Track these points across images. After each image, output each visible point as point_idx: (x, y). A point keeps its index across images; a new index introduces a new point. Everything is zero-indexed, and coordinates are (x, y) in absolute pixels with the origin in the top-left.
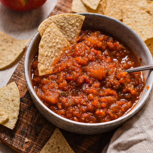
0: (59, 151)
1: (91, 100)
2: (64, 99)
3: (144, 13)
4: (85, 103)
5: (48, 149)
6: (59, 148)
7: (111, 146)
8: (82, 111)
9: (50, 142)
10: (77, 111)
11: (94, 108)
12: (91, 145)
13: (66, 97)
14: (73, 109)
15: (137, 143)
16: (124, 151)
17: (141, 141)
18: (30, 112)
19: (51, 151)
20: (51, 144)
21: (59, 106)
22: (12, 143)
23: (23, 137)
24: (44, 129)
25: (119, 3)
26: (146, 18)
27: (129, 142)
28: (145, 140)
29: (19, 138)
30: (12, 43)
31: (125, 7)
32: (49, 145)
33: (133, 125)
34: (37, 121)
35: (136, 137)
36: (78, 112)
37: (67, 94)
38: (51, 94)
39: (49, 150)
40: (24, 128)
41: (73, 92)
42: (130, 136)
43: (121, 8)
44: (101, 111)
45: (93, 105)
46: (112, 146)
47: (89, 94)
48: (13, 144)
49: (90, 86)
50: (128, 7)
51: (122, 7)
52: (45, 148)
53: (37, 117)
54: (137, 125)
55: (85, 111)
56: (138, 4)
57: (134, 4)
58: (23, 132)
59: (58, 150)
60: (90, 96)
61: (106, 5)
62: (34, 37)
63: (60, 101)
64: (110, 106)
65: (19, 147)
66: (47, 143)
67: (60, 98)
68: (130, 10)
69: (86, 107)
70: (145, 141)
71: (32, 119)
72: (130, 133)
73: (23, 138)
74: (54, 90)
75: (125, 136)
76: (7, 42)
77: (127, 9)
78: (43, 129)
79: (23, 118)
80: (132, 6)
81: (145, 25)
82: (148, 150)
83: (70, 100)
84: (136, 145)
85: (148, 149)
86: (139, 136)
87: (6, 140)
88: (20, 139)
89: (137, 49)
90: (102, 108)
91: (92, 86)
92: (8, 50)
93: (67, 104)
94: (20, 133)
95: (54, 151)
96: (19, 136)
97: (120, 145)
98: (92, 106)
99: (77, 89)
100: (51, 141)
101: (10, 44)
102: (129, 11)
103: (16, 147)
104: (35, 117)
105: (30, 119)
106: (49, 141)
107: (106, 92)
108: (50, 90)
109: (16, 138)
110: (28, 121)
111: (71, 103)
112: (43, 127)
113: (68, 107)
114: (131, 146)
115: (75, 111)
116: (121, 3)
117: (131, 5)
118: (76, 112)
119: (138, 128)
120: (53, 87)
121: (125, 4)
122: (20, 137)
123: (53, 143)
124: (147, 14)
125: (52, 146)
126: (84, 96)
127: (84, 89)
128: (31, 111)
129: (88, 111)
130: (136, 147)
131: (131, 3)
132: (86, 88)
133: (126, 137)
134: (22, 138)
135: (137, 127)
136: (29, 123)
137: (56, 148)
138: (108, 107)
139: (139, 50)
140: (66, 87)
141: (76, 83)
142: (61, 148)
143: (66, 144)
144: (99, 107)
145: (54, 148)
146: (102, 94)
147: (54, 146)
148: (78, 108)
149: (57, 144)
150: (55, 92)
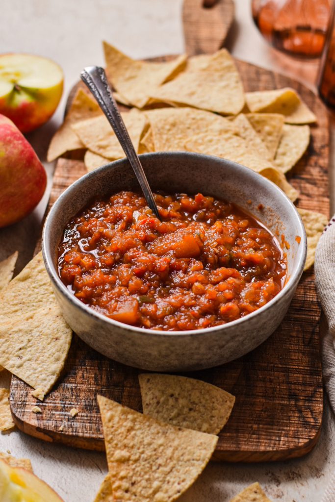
1: (202, 293)
2: (150, 308)
3: (230, 138)
4: (193, 301)
5: (155, 411)
6: (172, 395)
8: (194, 315)
9: (147, 402)
10: (185, 319)
11: (214, 304)
13: (152, 302)
14: (176, 318)
18: (86, 369)
19: (163, 409)
20: (151, 402)
21: (146, 321)
22: (75, 432)
23: (93, 415)
24: (128, 389)
25: (175, 138)
26: (236, 144)
29: (86, 418)
31: (189, 139)
32: (150, 406)
34: (107, 379)
36: (187, 320)
37: (151, 299)
38: (122, 305)
39: (158, 412)
40: (87, 399)
41: (160, 291)
43: (182, 145)
44: (230, 304)
45: (210, 298)
47: (193, 284)
48: (78, 432)
49: (186, 272)
50: (195, 138)
51: (184, 141)
53: (104, 372)
55: (198, 314)
56: (210, 127)
57: (204, 130)
58: (89, 405)
59: (174, 399)
60: (197, 288)
61: (153, 144)
63: (145, 314)
64: (239, 294)
65: (93, 433)
67: (142, 307)
68: (200, 141)
69: (198, 308)
71: (96, 379)
73: (94, 417)
74: (123, 298)
77: (196, 142)
79: (78, 383)
80: (201, 135)
81: (242, 155)
83: (162, 304)
87: (61, 431)
88: (88, 420)
89: (247, 192)
90: (229, 300)
91: (189, 271)
93: (159, 313)
94: (83, 409)
95: (167, 407)
96: (84, 416)
98: (208, 302)
99: (164, 286)
102: (201, 144)
103: (87, 435)
104: (101, 374)
105: (92, 381)
106: (145, 401)
107: (220, 274)
108: (117, 301)
109: (80, 421)
110: (90, 384)
111: (166, 310)
112: (123, 386)
113: (163, 318)
115: (180, 320)
116: (180, 136)
117: (198, 134)
118: (183, 321)
120: (120, 294)
121: (186, 136)
122: (87, 416)
124: (236, 138)
125: (158, 403)
126: (185, 292)
127: (177, 280)
128: (88, 367)
129: (203, 314)
131: (197, 131)
132: (181, 278)
134: (91, 417)
136: (93, 387)
137: (168, 400)
138: (237, 296)
139: (250, 191)
140: (144, 286)
141: (157, 274)
142: (176, 393)
143: (180, 381)
144: (222, 299)
145: (164, 403)
146: (214, 278)
147: (162, 399)
148: (183, 314)
149: (163, 392)
150: (127, 300)
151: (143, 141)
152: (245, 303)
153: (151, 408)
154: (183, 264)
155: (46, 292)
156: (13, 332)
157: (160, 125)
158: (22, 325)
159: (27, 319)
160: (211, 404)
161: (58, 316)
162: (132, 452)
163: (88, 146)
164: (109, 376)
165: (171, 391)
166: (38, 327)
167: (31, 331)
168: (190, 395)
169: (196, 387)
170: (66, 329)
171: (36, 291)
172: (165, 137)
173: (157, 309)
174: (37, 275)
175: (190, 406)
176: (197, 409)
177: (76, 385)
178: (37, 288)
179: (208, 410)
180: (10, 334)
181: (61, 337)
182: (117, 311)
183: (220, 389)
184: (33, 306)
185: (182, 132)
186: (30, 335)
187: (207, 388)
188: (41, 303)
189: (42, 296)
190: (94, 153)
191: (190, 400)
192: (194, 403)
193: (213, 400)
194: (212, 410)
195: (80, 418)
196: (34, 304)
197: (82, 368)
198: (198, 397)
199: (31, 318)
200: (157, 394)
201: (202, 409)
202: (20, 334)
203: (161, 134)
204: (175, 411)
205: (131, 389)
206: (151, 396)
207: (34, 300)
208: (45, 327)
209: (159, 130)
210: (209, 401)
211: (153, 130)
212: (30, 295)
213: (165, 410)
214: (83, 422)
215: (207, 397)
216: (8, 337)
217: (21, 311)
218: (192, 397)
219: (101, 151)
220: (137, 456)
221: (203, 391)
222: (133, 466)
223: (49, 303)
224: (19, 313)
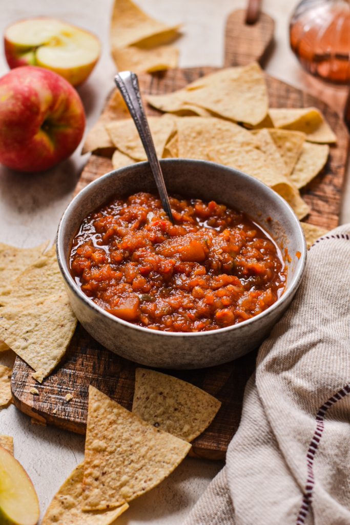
0: (165, 398)
1: (201, 297)
2: (150, 306)
3: (250, 151)
4: (191, 304)
5: (144, 406)
6: (161, 393)
7: (261, 367)
8: (190, 317)
9: (138, 396)
10: (181, 320)
11: (210, 309)
12: (220, 388)
13: (152, 301)
14: (173, 319)
15: (308, 351)
16: (287, 372)
17: (313, 345)
18: (86, 357)
19: (151, 405)
20: (142, 396)
21: (145, 319)
22: (68, 416)
25: (199, 145)
26: (255, 157)
27: (292, 352)
28: (320, 341)
29: (79, 404)
30: (15, 256)
31: (211, 148)
32: (140, 400)
33: (290, 323)
34: (105, 368)
35: (303, 341)
36: (183, 321)
37: (152, 298)
38: (124, 301)
39: (146, 407)
40: (83, 386)
41: (161, 292)
42: (291, 342)
43: (205, 153)
44: (226, 310)
45: (207, 302)
46: (263, 366)
47: (193, 287)
48: (70, 417)
49: (189, 275)
50: (218, 147)
51: (207, 150)
52: (137, 408)
53: (103, 362)
54: (297, 320)
55: (194, 317)
56: (235, 139)
57: (228, 140)
58: (84, 392)
59: (162, 397)
60: (196, 291)
61: (178, 150)
62: (64, 216)
63: (144, 311)
64: (236, 301)
66: (135, 399)
67: (142, 305)
68: (222, 151)
69: (195, 311)
70: (321, 344)
71: (94, 367)
72: (290, 336)
74: (126, 294)
75: (282, 344)
76: (5, 256)
77: (218, 152)
78: (121, 380)
79: (76, 370)
80: (225, 145)
81: (260, 168)
82: (332, 357)
83: (162, 304)
84: (307, 354)
85: (331, 355)
86: (307, 338)
87: (54, 414)
88: (81, 406)
89: (258, 204)
90: (226, 306)
91: (192, 275)
92: (10, 269)
93: (157, 312)
94: (77, 395)
95: (155, 404)
96: (77, 402)
97: (276, 360)
98: (206, 306)
99: (166, 286)
100: (139, 393)
101: (11, 258)
102: (223, 154)
103: (78, 420)
104: (99, 363)
105: (90, 369)
106: (137, 395)
108: (120, 297)
109: (73, 406)
110: (88, 372)
111: (164, 310)
112: (119, 377)
113: (161, 317)
114: (298, 359)
115: (176, 321)
116: (204, 144)
117: (221, 144)
118: (179, 322)
119: (301, 326)
120: (123, 291)
121: (210, 145)
122: (80, 402)
123: (147, 393)
124: (256, 151)
125: (148, 398)
126: (185, 294)
127: (179, 282)
128: (88, 356)
129: (200, 317)
130: (307, 358)
131: (221, 141)
132: (183, 281)
133: (284, 345)
134: (84, 403)
135: (298, 325)
136: (90, 375)
137: (157, 397)
138: (234, 303)
139: (261, 204)
140: (147, 285)
141: (161, 275)
142: (166, 391)
143: (171, 381)
144: (219, 304)
145: (152, 400)
146: (215, 284)
147: (152, 396)
148: (180, 316)
149: (154, 389)
150: (129, 297)
151: (168, 146)
152: (240, 311)
153: (140, 402)
154: (187, 267)
155: (59, 280)
156: (23, 315)
157: (187, 132)
158: (32, 309)
159: (38, 304)
160: (196, 408)
161: (66, 305)
162: (109, 444)
163: (118, 146)
164: (107, 366)
165: (161, 389)
166: (46, 312)
167: (40, 316)
168: (177, 396)
169: (184, 389)
170: (72, 317)
171: (50, 278)
172: (190, 144)
173: (156, 308)
174: (52, 264)
175: (176, 406)
176: (182, 410)
177: (74, 372)
178: (52, 276)
179: (192, 412)
180: (20, 317)
181: (66, 324)
182: (118, 306)
183: (208, 394)
184: (46, 292)
185: (207, 140)
186: (38, 320)
187: (195, 391)
188: (53, 290)
189: (55, 283)
190: (122, 153)
191: (177, 400)
192: (180, 404)
193: (199, 403)
194: (197, 413)
195: (73, 403)
196: (47, 290)
197: (82, 356)
198: (185, 399)
199: (42, 303)
200: (149, 389)
201: (187, 411)
202: (29, 318)
203: (186, 141)
204: (162, 409)
205: (126, 380)
206: (143, 391)
207: (47, 287)
208: (53, 314)
209: (185, 137)
210: (194, 404)
211: (179, 136)
212: (44, 282)
213: (152, 407)
214: (76, 408)
215: (193, 400)
216: (18, 319)
217: (33, 296)
218: (179, 398)
219: (129, 152)
220: (113, 449)
221: (190, 393)
222: (108, 458)
223: (60, 291)
224: (31, 298)
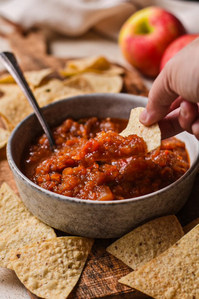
155: (17, 213)
156: (9, 244)
158: (13, 238)
159: (15, 233)
161: (36, 224)
166: (26, 235)
167: (22, 239)
170: (48, 230)
171: (10, 214)
174: (5, 204)
178: (10, 212)
180: (8, 246)
181: (47, 236)
184: (13, 224)
186: (23, 242)
188: (17, 221)
189: (16, 216)
196: (13, 223)
199: (17, 231)
202: (15, 244)
207: (11, 220)
208: (31, 234)
212: (7, 218)
216: (7, 248)
217: (5, 230)
223: (23, 219)
224: (4, 232)
